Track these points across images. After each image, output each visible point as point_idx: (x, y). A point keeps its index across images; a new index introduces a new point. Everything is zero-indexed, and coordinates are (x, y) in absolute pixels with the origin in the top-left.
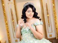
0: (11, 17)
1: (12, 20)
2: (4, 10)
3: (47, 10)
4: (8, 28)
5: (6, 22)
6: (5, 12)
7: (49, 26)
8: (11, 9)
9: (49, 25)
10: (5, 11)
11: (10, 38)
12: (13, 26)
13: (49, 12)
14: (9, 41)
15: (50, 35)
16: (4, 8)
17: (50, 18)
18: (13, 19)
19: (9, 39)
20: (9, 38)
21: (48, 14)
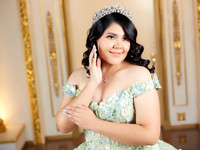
0: (47, 43)
1: (51, 53)
2: (22, 16)
3: (176, 23)
4: (34, 82)
5: (30, 60)
6: (26, 24)
7: (179, 84)
8: (49, 14)
9: (179, 78)
10: (27, 20)
11: (38, 117)
12: (51, 73)
13: (181, 31)
14: (35, 125)
15: (179, 115)
16: (25, 7)
17: (182, 54)
18: (52, 50)
19: (34, 121)
20: (36, 116)
21: (179, 39)
